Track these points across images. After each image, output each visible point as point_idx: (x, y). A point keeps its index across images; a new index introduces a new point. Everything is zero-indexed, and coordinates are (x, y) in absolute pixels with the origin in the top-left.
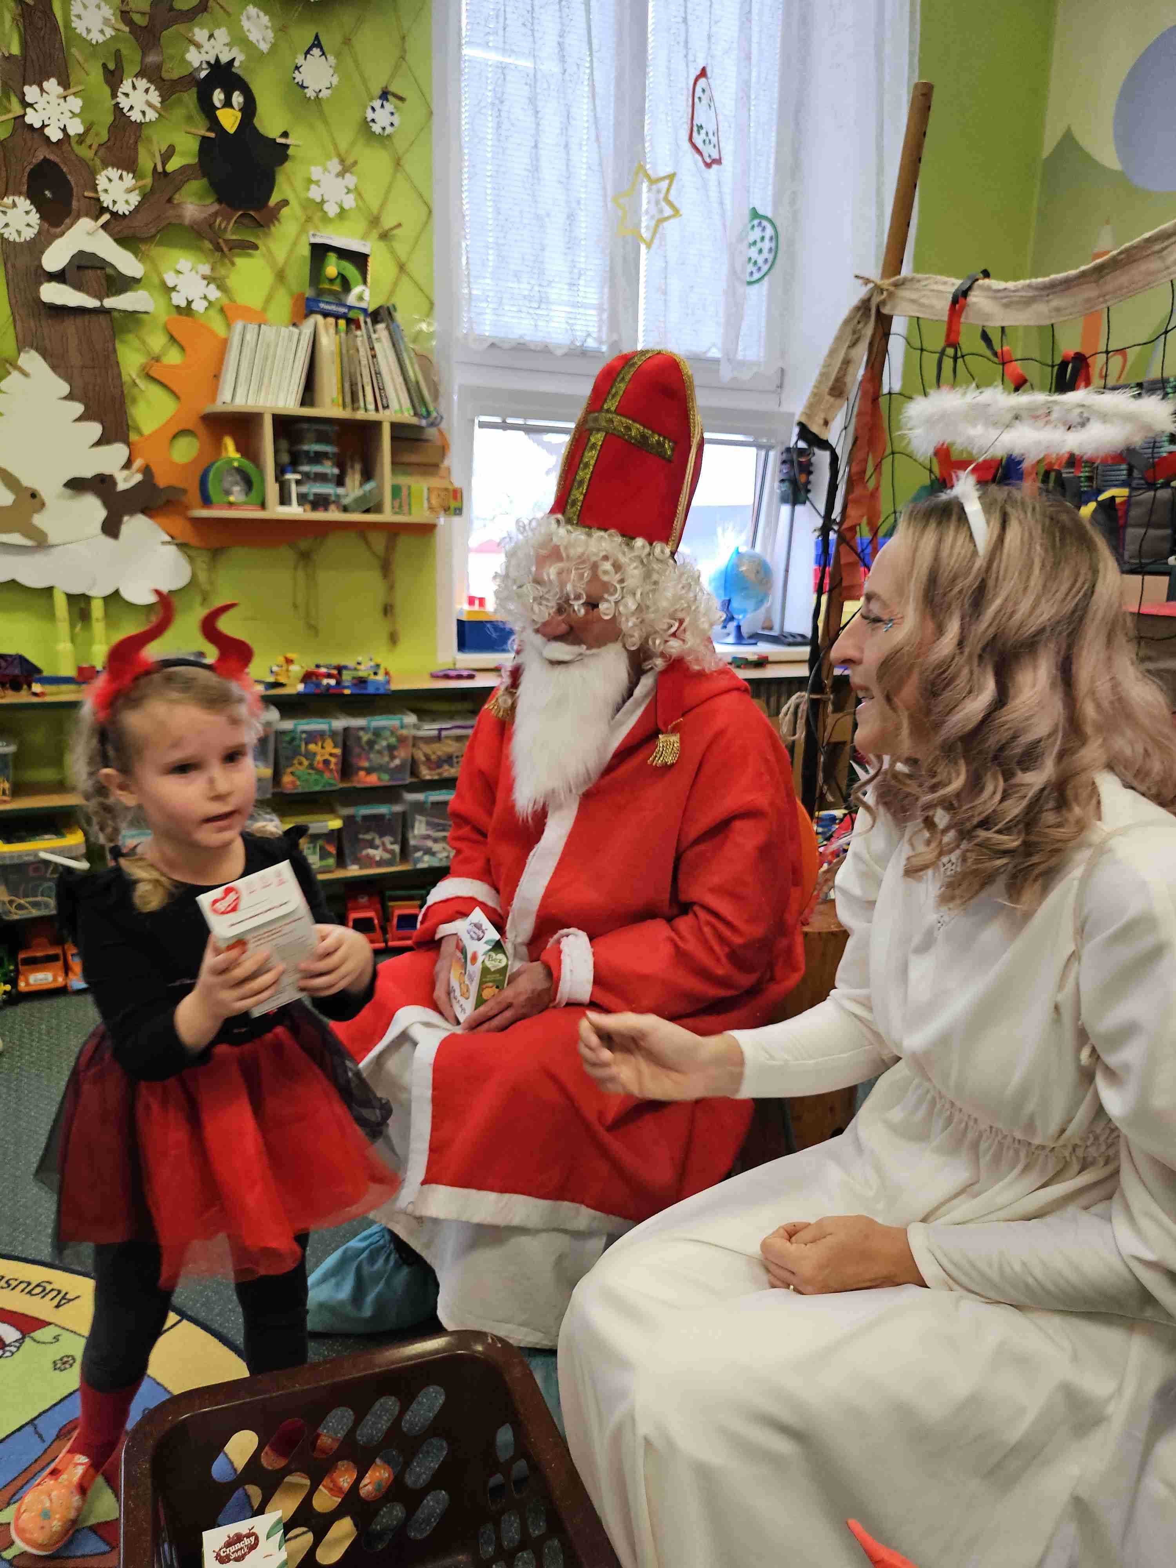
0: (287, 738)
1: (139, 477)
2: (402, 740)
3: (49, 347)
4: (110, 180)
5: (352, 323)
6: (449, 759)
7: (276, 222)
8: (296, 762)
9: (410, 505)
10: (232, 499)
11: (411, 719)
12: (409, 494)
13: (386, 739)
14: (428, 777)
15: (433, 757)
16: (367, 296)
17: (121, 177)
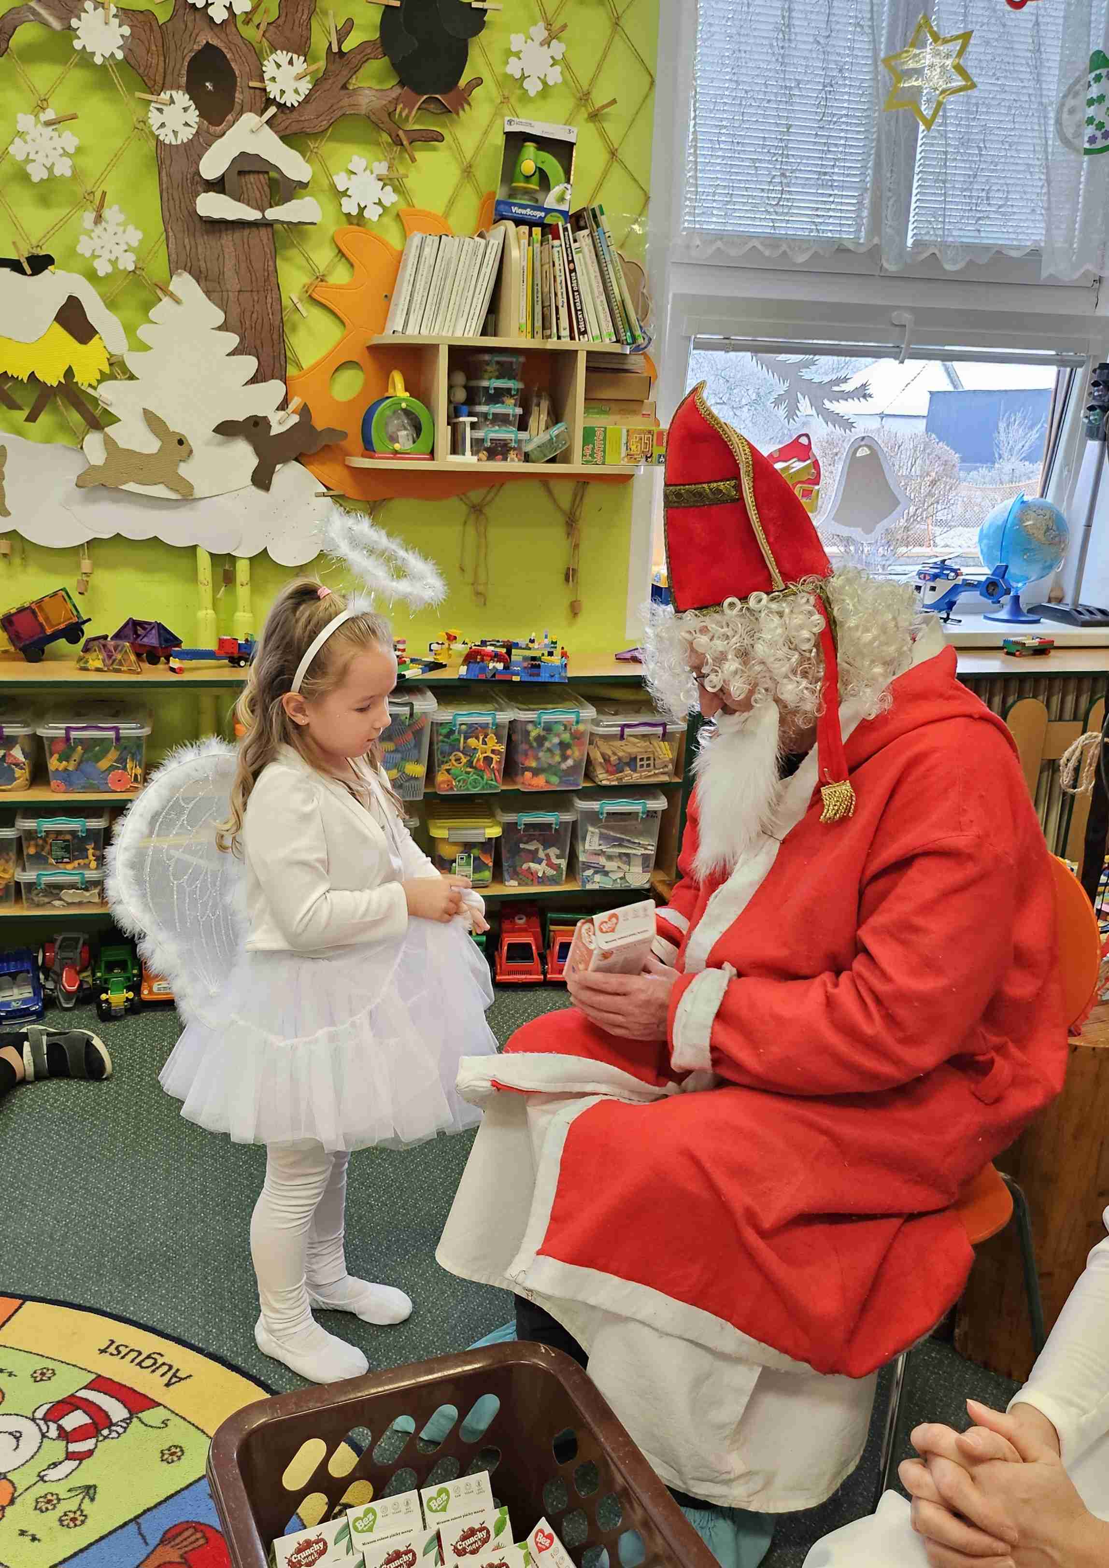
0: (444, 731)
1: (295, 419)
2: (577, 736)
3: (203, 269)
4: (279, 66)
5: (550, 231)
6: (632, 762)
7: (466, 107)
8: (452, 758)
9: (604, 452)
10: (397, 446)
11: (589, 712)
12: (604, 439)
13: (558, 735)
14: (605, 783)
15: (613, 758)
16: (568, 197)
17: (291, 62)
